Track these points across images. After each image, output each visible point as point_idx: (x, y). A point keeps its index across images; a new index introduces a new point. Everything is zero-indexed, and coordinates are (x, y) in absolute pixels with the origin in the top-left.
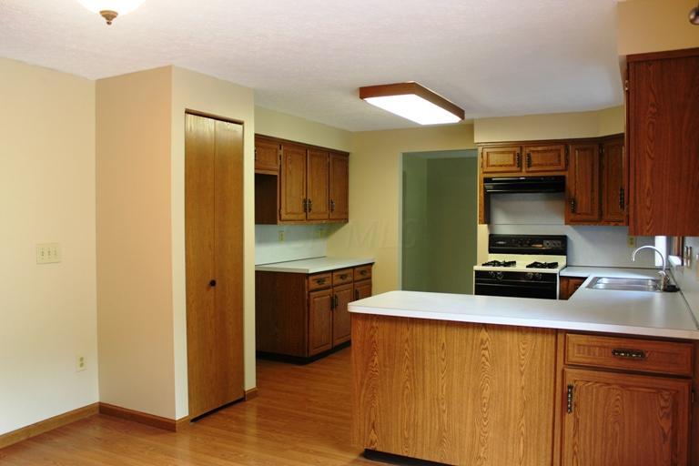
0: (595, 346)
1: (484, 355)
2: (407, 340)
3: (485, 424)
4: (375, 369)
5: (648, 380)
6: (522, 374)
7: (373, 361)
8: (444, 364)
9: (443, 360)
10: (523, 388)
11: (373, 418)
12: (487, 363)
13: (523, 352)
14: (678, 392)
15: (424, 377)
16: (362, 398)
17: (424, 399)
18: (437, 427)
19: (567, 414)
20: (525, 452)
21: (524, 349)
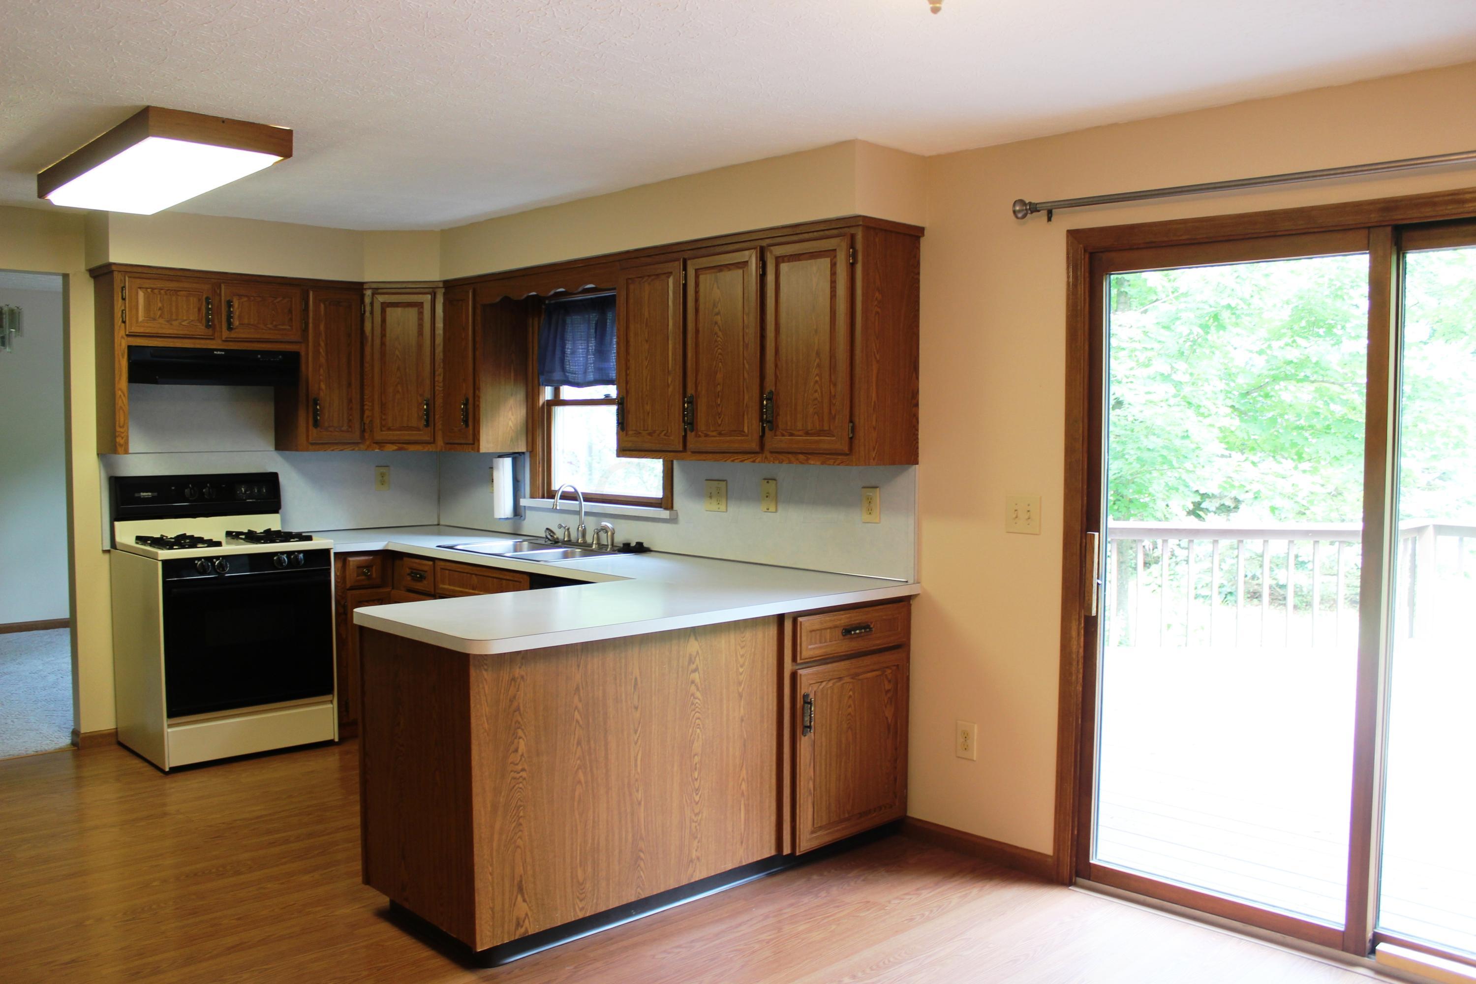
0: (826, 629)
1: (693, 682)
2: (577, 689)
3: (697, 798)
4: (519, 767)
5: (875, 658)
6: (740, 696)
7: (516, 751)
8: (637, 715)
9: (636, 708)
10: (742, 720)
11: (519, 870)
12: (698, 694)
13: (741, 660)
14: (898, 666)
15: (606, 750)
16: (496, 837)
17: (607, 793)
18: (630, 836)
19: (803, 738)
20: (747, 820)
21: (742, 656)
